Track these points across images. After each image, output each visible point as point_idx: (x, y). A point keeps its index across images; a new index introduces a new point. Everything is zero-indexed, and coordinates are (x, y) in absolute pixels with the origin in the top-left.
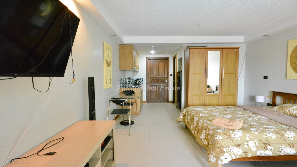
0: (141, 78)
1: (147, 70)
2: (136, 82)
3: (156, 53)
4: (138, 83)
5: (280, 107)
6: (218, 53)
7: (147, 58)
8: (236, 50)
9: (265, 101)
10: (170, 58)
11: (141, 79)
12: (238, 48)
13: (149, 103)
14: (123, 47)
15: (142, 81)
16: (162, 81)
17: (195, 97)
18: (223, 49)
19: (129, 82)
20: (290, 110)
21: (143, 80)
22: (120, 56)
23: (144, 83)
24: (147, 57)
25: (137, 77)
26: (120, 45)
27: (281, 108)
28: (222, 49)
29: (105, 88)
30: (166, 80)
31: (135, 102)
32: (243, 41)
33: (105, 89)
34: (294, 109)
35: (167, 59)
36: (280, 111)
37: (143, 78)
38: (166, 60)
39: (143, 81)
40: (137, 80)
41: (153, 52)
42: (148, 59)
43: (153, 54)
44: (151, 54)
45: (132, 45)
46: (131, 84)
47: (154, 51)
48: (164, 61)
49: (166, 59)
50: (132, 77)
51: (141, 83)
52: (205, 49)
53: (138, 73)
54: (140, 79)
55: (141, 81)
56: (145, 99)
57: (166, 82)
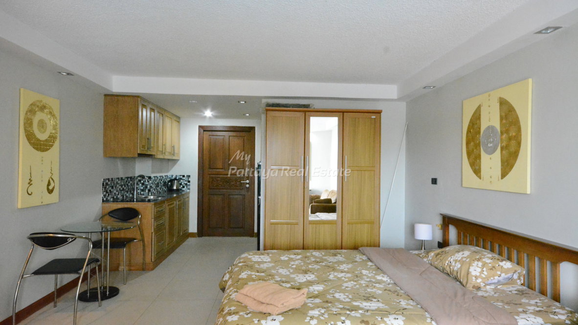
0: (184, 176)
1: (201, 156)
2: (172, 185)
3: (216, 117)
4: (175, 188)
5: (438, 254)
6: (332, 122)
7: (200, 127)
8: (375, 117)
9: (433, 237)
10: (256, 129)
11: (184, 178)
12: (379, 113)
13: (203, 237)
14: (113, 100)
15: (186, 184)
16: (238, 183)
17: (279, 225)
18: (345, 114)
19: (144, 186)
20: (452, 260)
21: (189, 182)
22: (106, 122)
23: (191, 187)
24: (200, 125)
25: (174, 172)
26: (106, 95)
27: (440, 256)
28: (342, 113)
29: (19, 206)
30: (248, 181)
31: (139, 237)
32: (395, 96)
33: (18, 209)
34: (457, 260)
35: (251, 130)
36: (436, 263)
37: (189, 176)
38: (247, 133)
39: (188, 184)
40: (172, 181)
41: (208, 113)
42: (203, 129)
43: (210, 118)
44: (205, 117)
45: (138, 97)
46: (149, 191)
47: (211, 111)
48: (241, 134)
49: (246, 131)
50: (152, 173)
51: (183, 187)
52: (301, 113)
53: (177, 164)
54: (181, 179)
55: (186, 182)
56: (193, 227)
57: (248, 186)
